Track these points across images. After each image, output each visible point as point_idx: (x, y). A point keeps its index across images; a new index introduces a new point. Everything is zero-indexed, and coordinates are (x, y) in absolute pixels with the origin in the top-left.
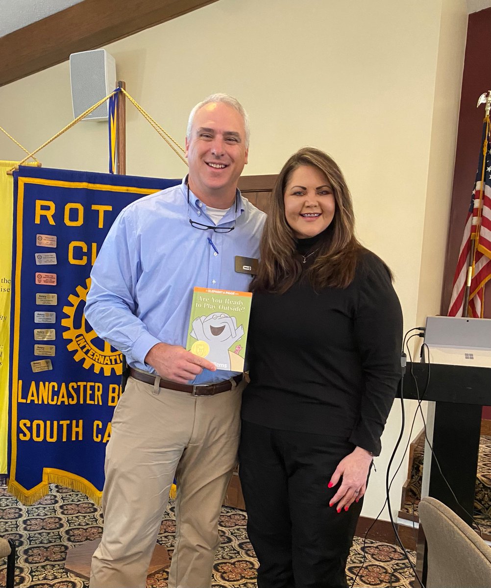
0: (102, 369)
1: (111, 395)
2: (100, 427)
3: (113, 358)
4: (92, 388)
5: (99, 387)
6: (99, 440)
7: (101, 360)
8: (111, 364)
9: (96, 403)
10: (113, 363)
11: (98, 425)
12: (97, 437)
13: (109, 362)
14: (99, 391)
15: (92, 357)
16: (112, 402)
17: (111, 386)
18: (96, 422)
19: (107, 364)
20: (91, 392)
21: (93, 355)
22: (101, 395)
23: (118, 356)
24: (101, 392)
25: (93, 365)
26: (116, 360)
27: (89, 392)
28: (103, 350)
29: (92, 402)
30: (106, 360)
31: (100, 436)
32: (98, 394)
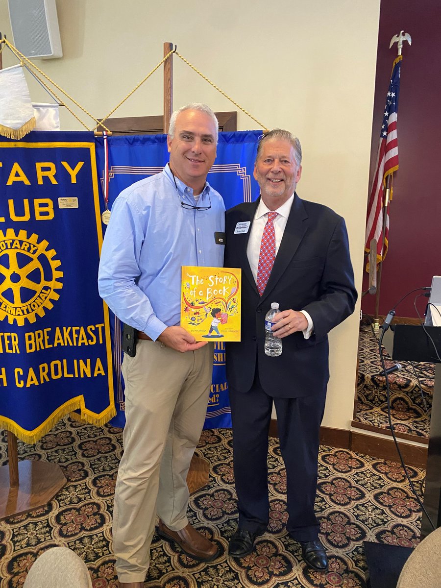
0: (15, 320)
1: (28, 342)
2: (21, 373)
3: (25, 309)
4: (9, 338)
5: (15, 337)
6: (21, 385)
7: (13, 311)
8: (24, 314)
9: (14, 352)
10: (25, 312)
11: (19, 373)
12: (20, 383)
13: (21, 313)
14: (15, 340)
15: (5, 309)
16: (30, 349)
17: (27, 335)
18: (17, 370)
19: (19, 315)
20: (9, 342)
21: (6, 307)
22: (18, 344)
23: (29, 306)
24: (17, 342)
25: (7, 317)
26: (27, 310)
27: (7, 342)
28: (13, 303)
29: (11, 351)
30: (17, 311)
31: (22, 382)
32: (15, 343)
